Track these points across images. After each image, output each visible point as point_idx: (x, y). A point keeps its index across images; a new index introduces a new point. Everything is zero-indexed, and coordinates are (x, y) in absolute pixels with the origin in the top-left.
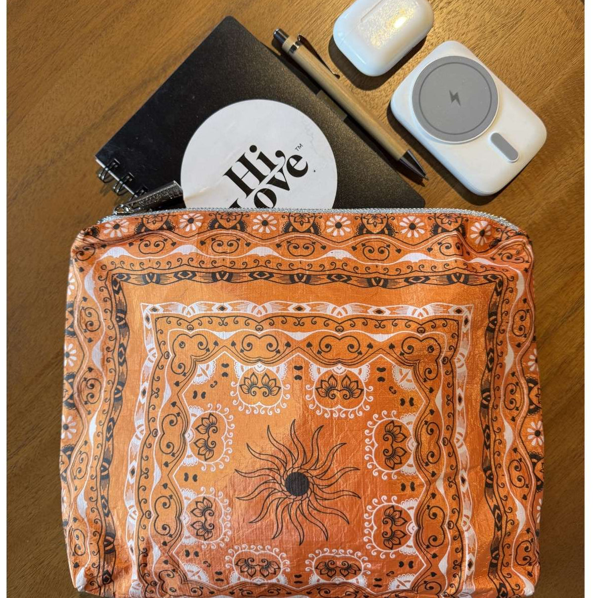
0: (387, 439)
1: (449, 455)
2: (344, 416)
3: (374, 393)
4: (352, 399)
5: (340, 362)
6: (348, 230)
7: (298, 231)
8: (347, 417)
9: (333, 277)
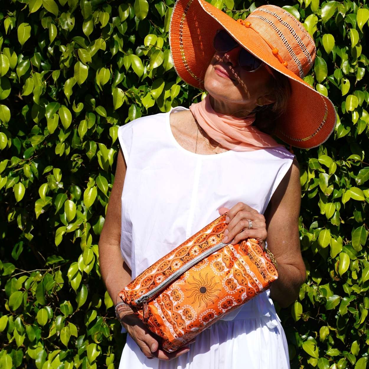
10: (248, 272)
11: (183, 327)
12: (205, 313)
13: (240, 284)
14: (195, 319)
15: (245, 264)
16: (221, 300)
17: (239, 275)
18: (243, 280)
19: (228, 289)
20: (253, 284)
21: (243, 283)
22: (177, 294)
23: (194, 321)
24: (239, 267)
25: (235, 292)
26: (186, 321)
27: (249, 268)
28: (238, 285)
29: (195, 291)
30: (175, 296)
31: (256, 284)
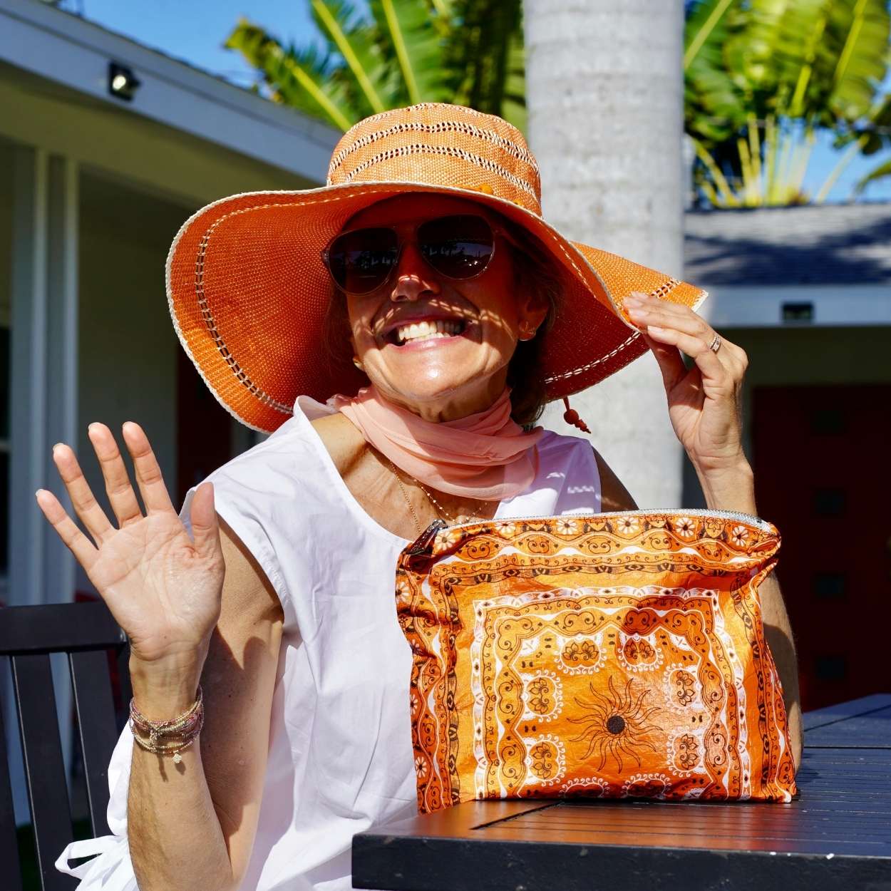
0: (680, 684)
1: (730, 694)
2: (647, 669)
3: (663, 652)
4: (649, 658)
5: (637, 632)
6: (635, 528)
7: (595, 531)
8: (649, 670)
9: (629, 567)
10: (741, 747)
11: (513, 781)
12: (585, 783)
13: (707, 764)
14: (554, 781)
15: (744, 725)
16: (642, 774)
17: (718, 740)
18: (719, 759)
19: (673, 757)
20: (734, 782)
21: (714, 766)
22: (546, 696)
23: (548, 786)
24: (727, 723)
25: (685, 774)
26: (529, 773)
27: (745, 740)
28: (702, 763)
29: (597, 715)
30: (539, 696)
31: (740, 785)
